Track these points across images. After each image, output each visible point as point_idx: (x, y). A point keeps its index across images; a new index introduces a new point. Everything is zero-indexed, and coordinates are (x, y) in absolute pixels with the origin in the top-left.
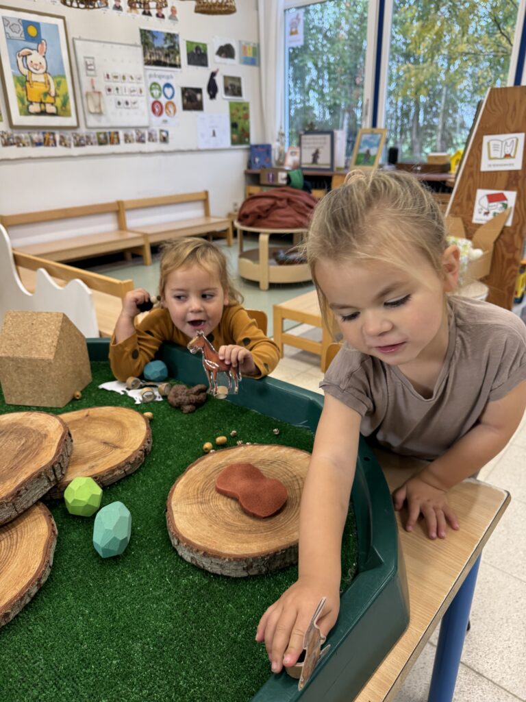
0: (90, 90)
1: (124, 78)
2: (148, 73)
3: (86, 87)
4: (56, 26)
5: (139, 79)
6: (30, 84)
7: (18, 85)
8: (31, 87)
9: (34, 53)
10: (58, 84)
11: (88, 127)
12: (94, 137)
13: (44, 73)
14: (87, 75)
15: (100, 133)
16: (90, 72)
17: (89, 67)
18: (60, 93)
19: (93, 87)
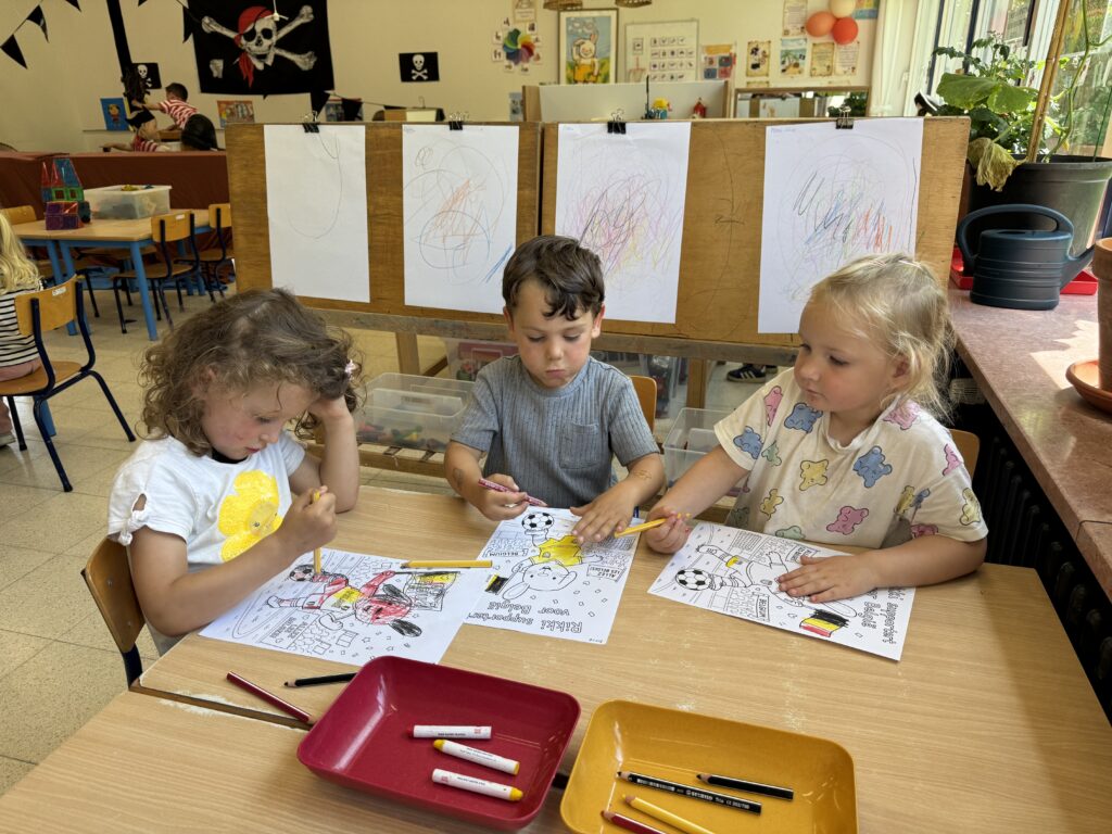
0: (635, 67)
1: (673, 53)
3: (631, 64)
4: (609, 18)
5: (691, 53)
6: (578, 67)
7: (569, 68)
8: (579, 69)
9: (588, 42)
10: (602, 65)
13: (591, 57)
14: (634, 54)
16: (637, 52)
17: (638, 46)
18: (603, 72)
19: (638, 65)
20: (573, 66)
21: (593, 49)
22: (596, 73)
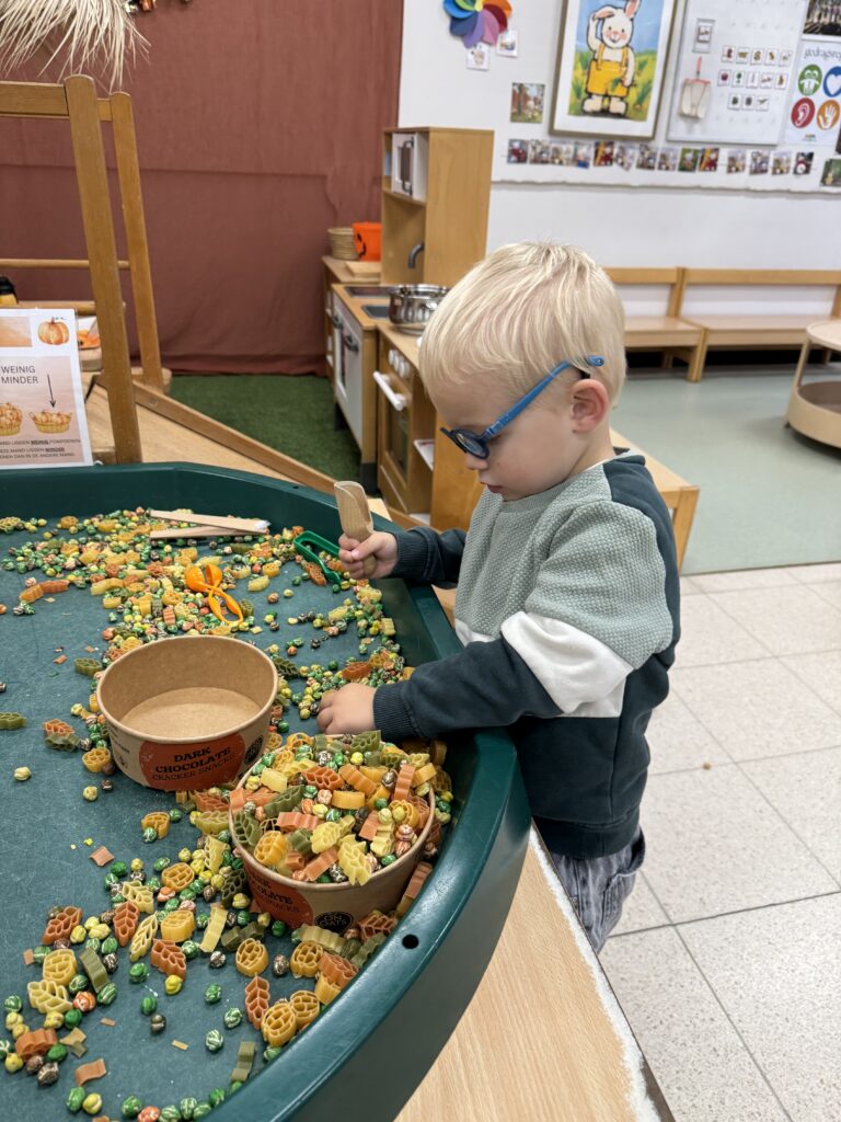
0: (692, 76)
1: (757, 57)
2: (807, 46)
3: (687, 71)
5: (785, 58)
6: (597, 65)
7: (579, 65)
8: (598, 69)
10: (641, 66)
11: (669, 141)
12: (675, 158)
13: (623, 47)
14: (694, 51)
15: (689, 151)
16: (699, 46)
17: (702, 36)
18: (640, 80)
19: (698, 73)
20: (588, 61)
21: (628, 32)
22: (628, 82)
